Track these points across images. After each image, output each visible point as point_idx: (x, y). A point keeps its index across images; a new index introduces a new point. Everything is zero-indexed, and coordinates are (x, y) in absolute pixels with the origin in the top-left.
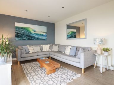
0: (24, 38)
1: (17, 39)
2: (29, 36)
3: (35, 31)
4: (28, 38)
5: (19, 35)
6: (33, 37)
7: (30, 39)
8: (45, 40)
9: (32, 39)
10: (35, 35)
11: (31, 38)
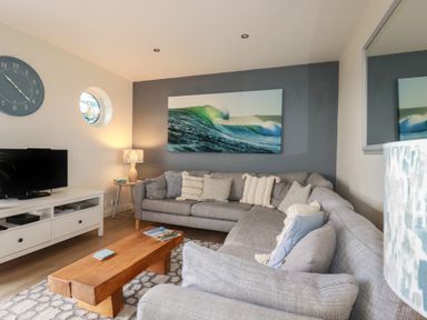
0: (190, 146)
1: (171, 147)
2: (206, 139)
3: (226, 117)
4: (202, 144)
5: (177, 137)
6: (220, 140)
7: (207, 150)
8: (270, 152)
9: (216, 147)
10: (228, 132)
11: (211, 146)
